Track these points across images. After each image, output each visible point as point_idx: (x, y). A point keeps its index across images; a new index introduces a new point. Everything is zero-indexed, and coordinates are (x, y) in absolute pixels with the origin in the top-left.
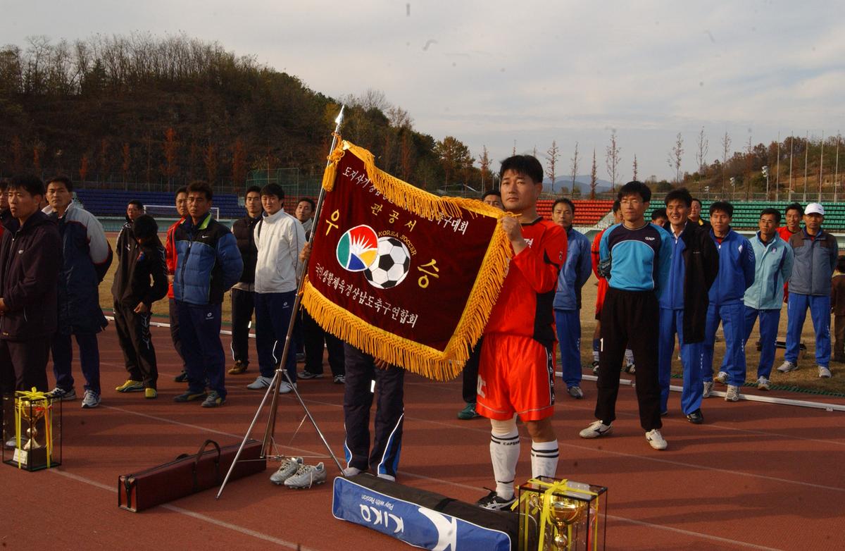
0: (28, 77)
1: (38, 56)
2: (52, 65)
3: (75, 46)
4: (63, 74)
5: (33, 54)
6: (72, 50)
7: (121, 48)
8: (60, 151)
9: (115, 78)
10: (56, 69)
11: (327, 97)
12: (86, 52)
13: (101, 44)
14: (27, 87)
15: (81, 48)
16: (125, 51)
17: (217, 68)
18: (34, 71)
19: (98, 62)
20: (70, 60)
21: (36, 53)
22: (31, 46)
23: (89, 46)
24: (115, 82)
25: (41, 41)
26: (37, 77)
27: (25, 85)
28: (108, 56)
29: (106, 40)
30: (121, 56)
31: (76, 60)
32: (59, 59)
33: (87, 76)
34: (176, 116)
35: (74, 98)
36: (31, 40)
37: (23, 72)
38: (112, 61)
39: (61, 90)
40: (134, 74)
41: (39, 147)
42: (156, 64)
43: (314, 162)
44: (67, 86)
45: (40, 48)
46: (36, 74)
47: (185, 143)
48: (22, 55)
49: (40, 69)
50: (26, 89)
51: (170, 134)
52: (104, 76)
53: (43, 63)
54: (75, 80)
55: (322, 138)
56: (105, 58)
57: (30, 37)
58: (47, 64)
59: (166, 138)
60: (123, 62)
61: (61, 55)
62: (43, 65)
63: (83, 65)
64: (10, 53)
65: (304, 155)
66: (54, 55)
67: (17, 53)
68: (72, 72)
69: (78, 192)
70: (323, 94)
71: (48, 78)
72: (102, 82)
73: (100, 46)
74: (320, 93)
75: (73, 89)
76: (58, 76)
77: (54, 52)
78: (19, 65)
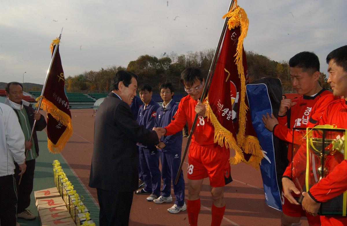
0: (187, 63)
1: (190, 57)
2: (193, 59)
4: (197, 61)
6: (199, 54)
7: (213, 52)
9: (211, 61)
11: (276, 61)
14: (187, 66)
15: (201, 53)
19: (206, 57)
20: (198, 57)
21: (189, 56)
22: (188, 54)
23: (203, 53)
25: (191, 52)
26: (189, 63)
29: (208, 51)
30: (212, 55)
31: (200, 57)
32: (195, 57)
33: (203, 61)
36: (188, 52)
38: (210, 56)
44: (197, 65)
45: (190, 54)
46: (189, 62)
48: (186, 57)
49: (191, 61)
52: (208, 61)
54: (200, 63)
56: (208, 56)
61: (196, 55)
62: (191, 59)
63: (202, 58)
64: (182, 57)
66: (194, 56)
67: (184, 56)
68: (199, 61)
70: (274, 61)
71: (193, 63)
72: (207, 63)
73: (206, 52)
75: (199, 65)
76: (195, 62)
78: (185, 60)
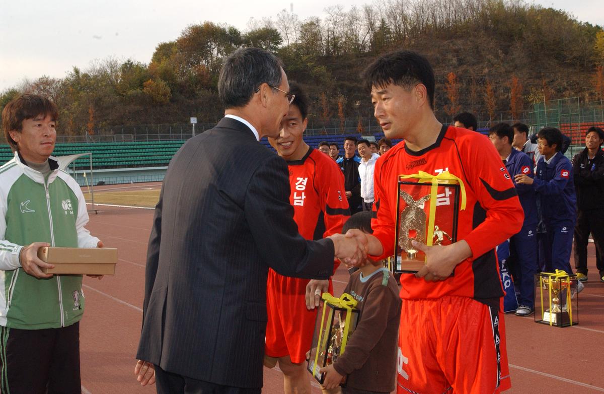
0: (328, 42)
1: (335, 23)
2: (346, 29)
3: (364, 10)
4: (355, 35)
5: (331, 22)
6: (362, 14)
7: (402, 6)
8: (358, 102)
9: (398, 33)
10: (349, 32)
11: (594, 25)
12: (373, 15)
13: (385, 5)
14: (328, 50)
15: (368, 11)
16: (406, 9)
17: (488, 13)
18: (332, 36)
19: (383, 22)
20: (360, 23)
21: (333, 21)
22: (328, 16)
23: (375, 9)
24: (400, 37)
25: (336, 10)
26: (333, 42)
27: (326, 50)
28: (392, 15)
30: (402, 14)
31: (366, 22)
32: (351, 23)
33: (375, 35)
34: (455, 61)
35: (366, 55)
36: (328, 10)
37: (323, 38)
38: (395, 18)
39: (355, 49)
40: (414, 28)
41: (341, 100)
42: (434, 17)
43: (588, 89)
44: (359, 45)
45: (336, 16)
46: (334, 38)
47: (464, 84)
48: (322, 24)
49: (337, 34)
50: (327, 52)
51: (451, 77)
52: (389, 32)
53: (339, 28)
54: (366, 40)
55: (595, 66)
56: (389, 17)
57: (327, 8)
58: (342, 29)
59: (448, 82)
60: (405, 18)
61: (353, 19)
62: (339, 30)
63: (371, 25)
64: (312, 24)
65: (578, 84)
66: (347, 21)
67: (318, 22)
68: (364, 35)
69: (376, 136)
70: (590, 23)
71: (344, 40)
72: (388, 38)
73: (384, 8)
74: (587, 23)
75: (364, 47)
76: (352, 38)
77: (347, 18)
78: (320, 32)
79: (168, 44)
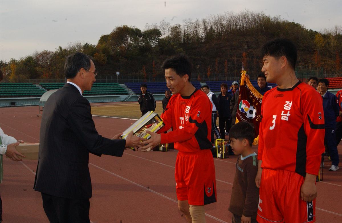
0: (184, 36)
1: (188, 27)
2: (193, 30)
3: (202, 21)
4: (198, 33)
5: (186, 27)
6: (201, 23)
7: (221, 19)
8: (198, 66)
9: (218, 33)
10: (195, 32)
11: (314, 31)
12: (207, 23)
13: (212, 19)
14: (184, 40)
15: (204, 22)
16: (223, 21)
17: (263, 24)
18: (186, 33)
19: (211, 27)
20: (200, 27)
21: (187, 26)
22: (184, 23)
23: (207, 21)
24: (219, 35)
25: (189, 21)
26: (187, 36)
28: (216, 24)
29: (215, 17)
30: (221, 23)
31: (203, 27)
32: (196, 27)
33: (208, 33)
34: (246, 47)
35: (203, 43)
36: (185, 21)
37: (182, 34)
38: (217, 25)
39: (197, 40)
40: (226, 30)
42: (236, 25)
43: (311, 62)
44: (199, 38)
45: (188, 23)
46: (187, 34)
47: (251, 58)
48: (182, 27)
49: (189, 33)
50: (183, 41)
51: (244, 54)
52: (214, 32)
53: (190, 30)
54: (203, 36)
55: (314, 51)
56: (214, 25)
57: (184, 20)
58: (191, 30)
59: (243, 57)
60: (222, 25)
61: (197, 25)
62: (190, 31)
63: (206, 28)
64: (176, 27)
65: (306, 59)
66: (194, 26)
67: (179, 27)
68: (201, 33)
69: (207, 83)
70: (312, 30)
71: (192, 36)
72: (213, 35)
73: (212, 20)
74: (311, 30)
75: (202, 39)
76: (196, 35)
77: (194, 25)
78: (180, 31)
79: (106, 36)
